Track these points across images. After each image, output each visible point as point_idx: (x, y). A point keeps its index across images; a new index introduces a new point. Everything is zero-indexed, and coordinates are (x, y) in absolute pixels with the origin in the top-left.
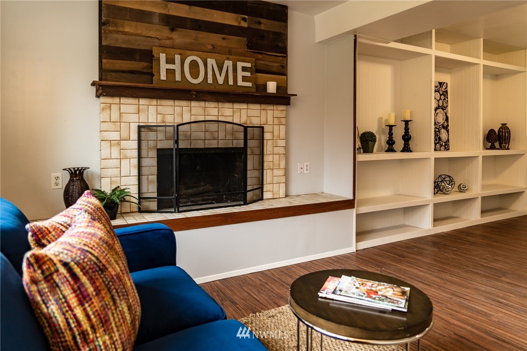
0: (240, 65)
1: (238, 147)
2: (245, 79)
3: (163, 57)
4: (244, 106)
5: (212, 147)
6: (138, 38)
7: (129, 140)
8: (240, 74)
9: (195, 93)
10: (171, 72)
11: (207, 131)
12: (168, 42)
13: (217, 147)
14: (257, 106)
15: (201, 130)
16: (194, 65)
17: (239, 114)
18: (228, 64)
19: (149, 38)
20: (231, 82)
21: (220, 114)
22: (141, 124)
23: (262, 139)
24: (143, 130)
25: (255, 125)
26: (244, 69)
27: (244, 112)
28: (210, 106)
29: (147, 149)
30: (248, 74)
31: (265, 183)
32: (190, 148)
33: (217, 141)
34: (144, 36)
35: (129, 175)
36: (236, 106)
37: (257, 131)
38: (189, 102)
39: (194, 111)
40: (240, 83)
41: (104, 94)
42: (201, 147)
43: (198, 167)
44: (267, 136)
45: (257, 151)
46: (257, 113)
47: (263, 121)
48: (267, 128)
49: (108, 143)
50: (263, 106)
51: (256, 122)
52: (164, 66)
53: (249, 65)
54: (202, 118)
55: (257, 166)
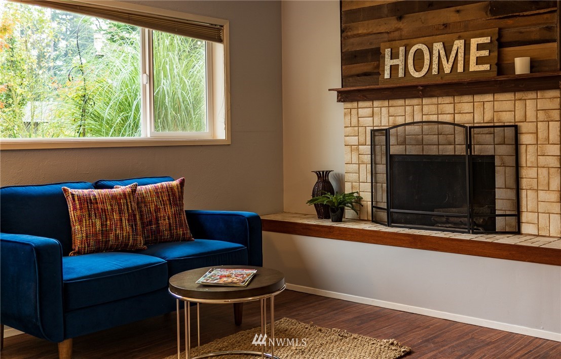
0: (474, 42)
1: (482, 154)
2: (480, 61)
3: (388, 52)
4: (489, 97)
5: (448, 154)
6: (370, 37)
7: (366, 145)
8: (474, 54)
9: (421, 88)
10: (394, 68)
11: (441, 134)
12: (396, 34)
13: (453, 154)
14: (509, 96)
15: (434, 133)
16: (419, 55)
17: (482, 109)
18: (459, 44)
19: (379, 35)
20: (460, 69)
21: (456, 112)
22: (375, 128)
23: (517, 144)
24: (376, 134)
25: (506, 124)
26: (480, 47)
27: (488, 106)
28: (444, 102)
29: (380, 154)
30: (485, 53)
31: (524, 209)
32: (423, 155)
33: (453, 146)
34: (375, 34)
35: (366, 181)
36: (478, 98)
37: (510, 132)
38: (420, 100)
39: (426, 109)
40: (473, 67)
41: (342, 100)
42: (434, 154)
43: (411, 177)
44: (526, 139)
45: (511, 161)
46: (508, 105)
47: (519, 116)
48: (524, 127)
49: (348, 148)
50: (519, 95)
51: (507, 118)
52: (388, 62)
53: (486, 40)
54: (434, 118)
55: (511, 182)
